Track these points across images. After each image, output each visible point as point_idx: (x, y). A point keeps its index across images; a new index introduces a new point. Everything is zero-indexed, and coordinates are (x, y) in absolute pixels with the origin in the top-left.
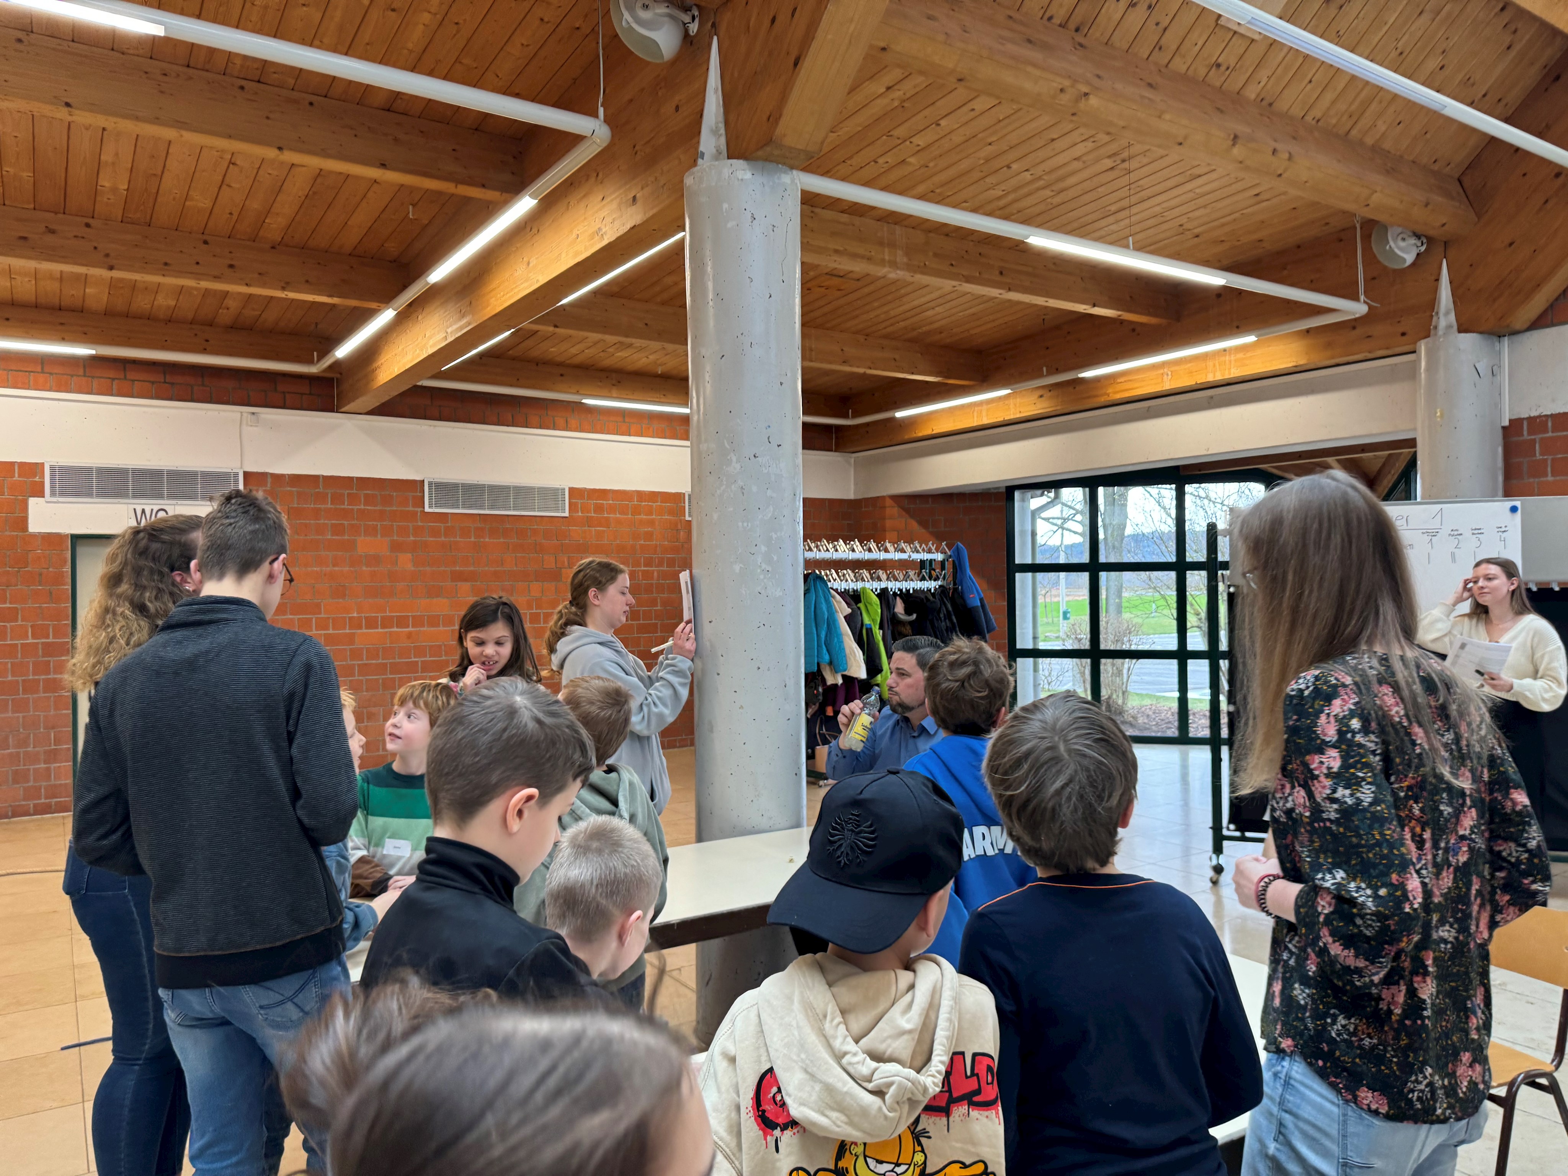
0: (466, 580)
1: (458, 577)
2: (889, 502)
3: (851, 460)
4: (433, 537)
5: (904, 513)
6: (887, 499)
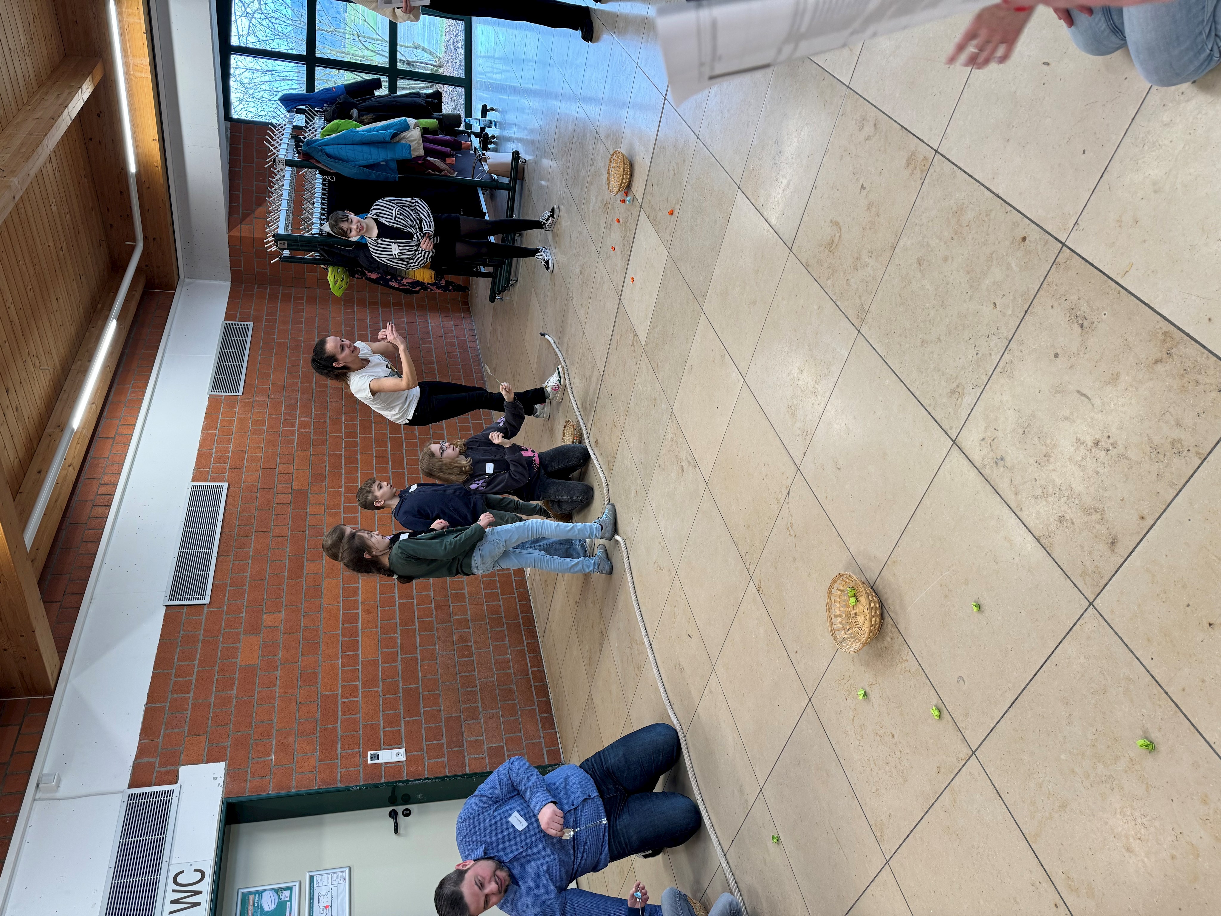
0: (302, 566)
1: (297, 571)
2: (235, 234)
3: (187, 280)
4: (244, 594)
5: (248, 219)
6: (232, 233)
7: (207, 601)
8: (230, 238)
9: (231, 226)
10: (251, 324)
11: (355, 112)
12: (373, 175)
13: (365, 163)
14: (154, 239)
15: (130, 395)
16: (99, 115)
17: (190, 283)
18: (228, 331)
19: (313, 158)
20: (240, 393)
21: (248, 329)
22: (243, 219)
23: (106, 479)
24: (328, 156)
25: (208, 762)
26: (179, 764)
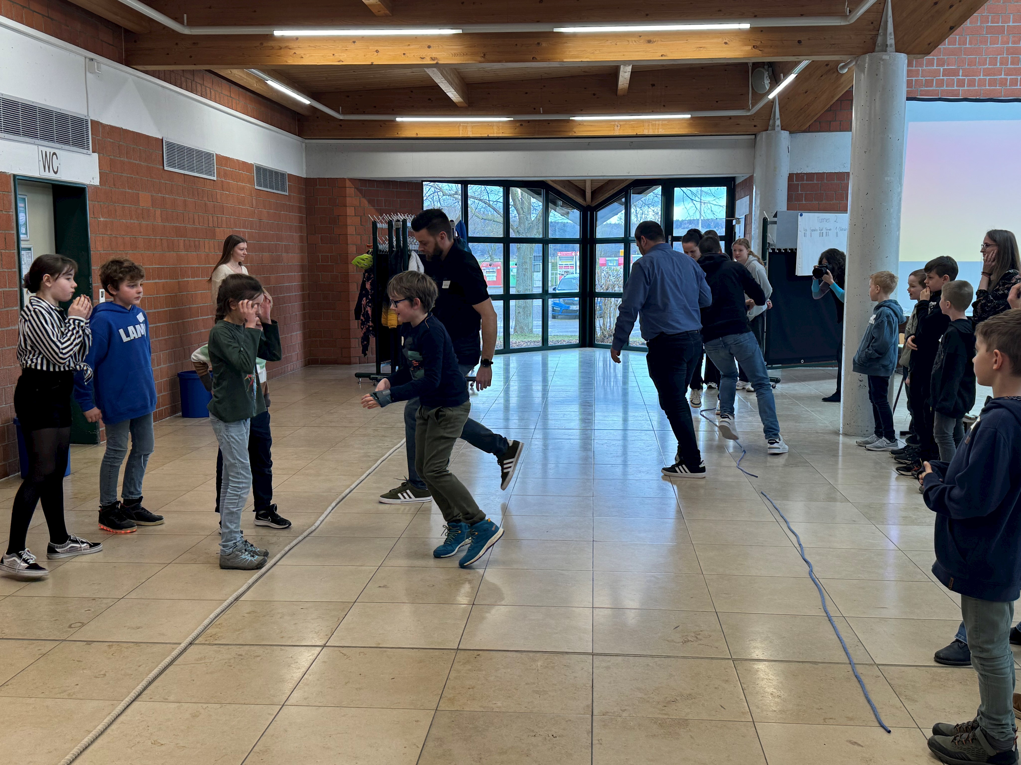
2: (347, 183)
3: (304, 145)
4: (167, 194)
5: (359, 194)
7: (166, 168)
8: (344, 179)
9: (352, 180)
10: (287, 194)
14: (341, 126)
15: (250, 106)
16: (429, 99)
17: (302, 146)
18: (282, 176)
20: (256, 187)
21: (284, 191)
23: (213, 92)
25: (100, 172)
26: (99, 153)
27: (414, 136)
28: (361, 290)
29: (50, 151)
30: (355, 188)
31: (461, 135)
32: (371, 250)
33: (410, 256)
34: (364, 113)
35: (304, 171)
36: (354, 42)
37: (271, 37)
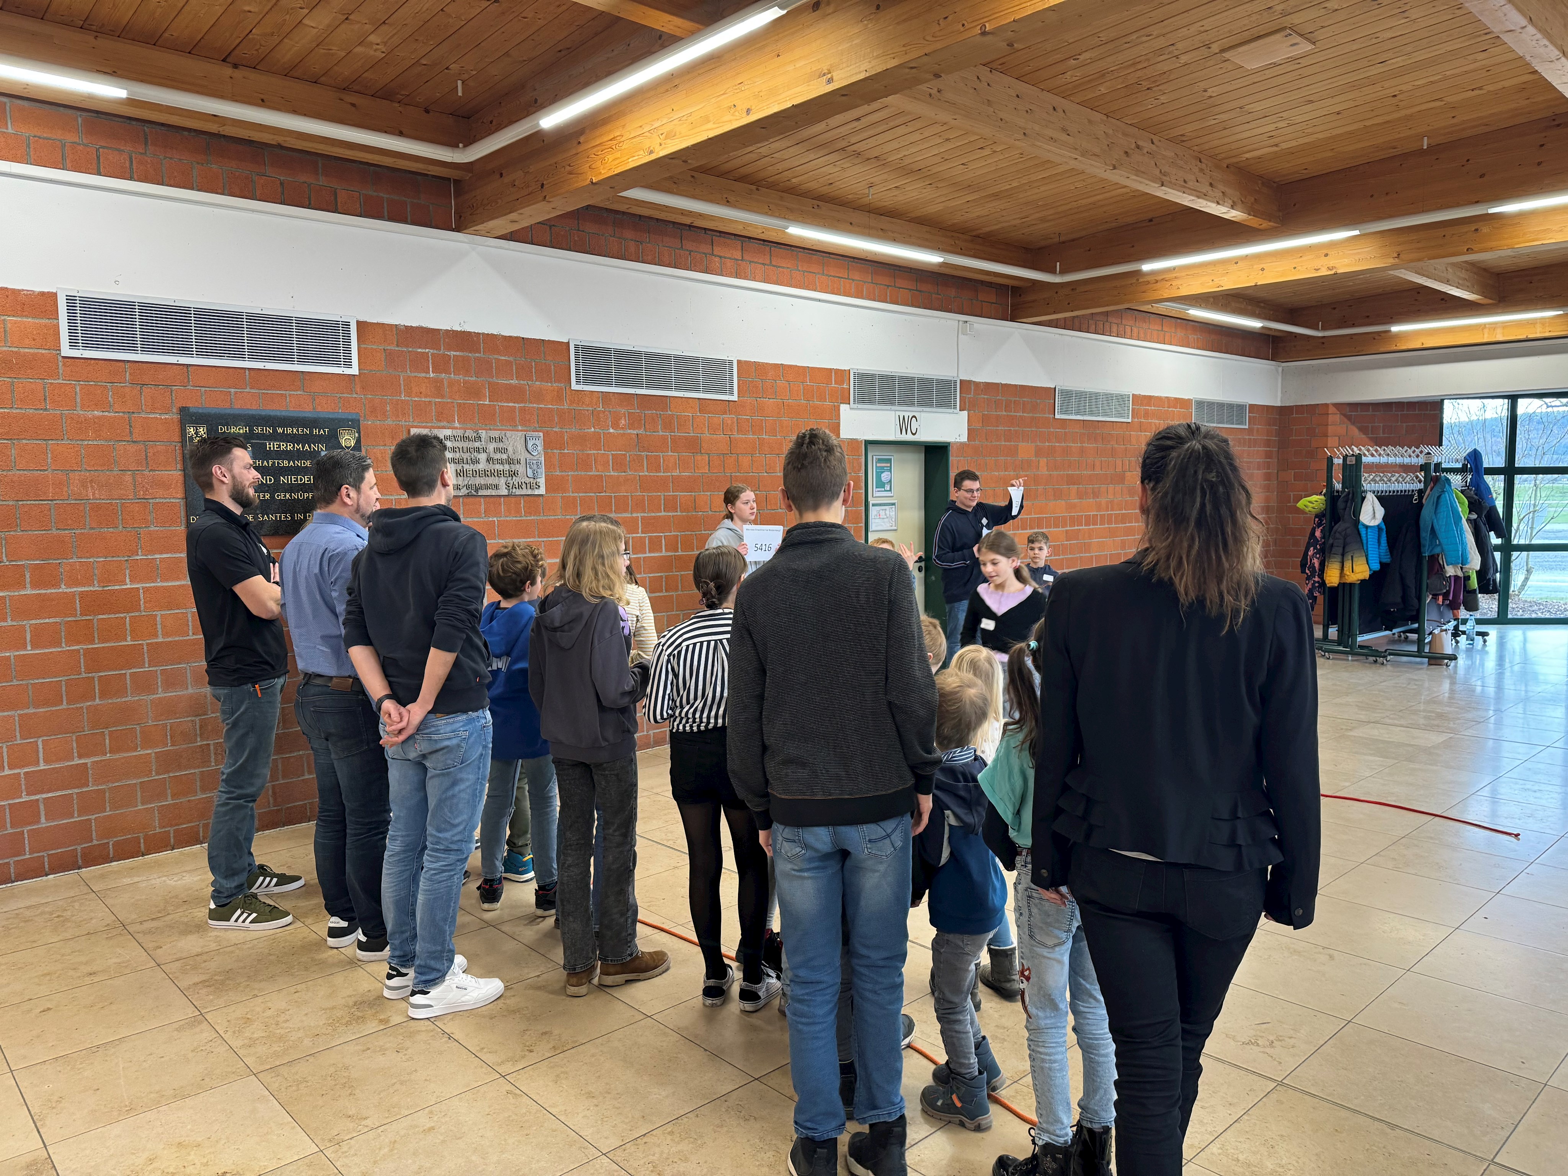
2: (1332, 410)
3: (1282, 369)
4: (1059, 442)
5: (1346, 420)
6: (1331, 407)
7: (1058, 416)
8: (1326, 405)
9: (1339, 406)
10: (1247, 427)
11: (1474, 516)
12: (1425, 535)
13: (1436, 527)
14: (1324, 343)
17: (1277, 371)
18: (1241, 407)
19: (1435, 485)
21: (1244, 425)
22: (1345, 415)
23: (1135, 330)
24: (1439, 497)
25: (968, 429)
26: (968, 411)
27: (1419, 346)
28: (1310, 539)
29: (906, 415)
30: (1341, 414)
31: (1485, 340)
32: (1324, 491)
33: (1363, 498)
34: (1353, 325)
35: (1279, 399)
36: (1236, 263)
37: (1138, 273)
